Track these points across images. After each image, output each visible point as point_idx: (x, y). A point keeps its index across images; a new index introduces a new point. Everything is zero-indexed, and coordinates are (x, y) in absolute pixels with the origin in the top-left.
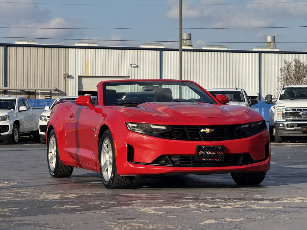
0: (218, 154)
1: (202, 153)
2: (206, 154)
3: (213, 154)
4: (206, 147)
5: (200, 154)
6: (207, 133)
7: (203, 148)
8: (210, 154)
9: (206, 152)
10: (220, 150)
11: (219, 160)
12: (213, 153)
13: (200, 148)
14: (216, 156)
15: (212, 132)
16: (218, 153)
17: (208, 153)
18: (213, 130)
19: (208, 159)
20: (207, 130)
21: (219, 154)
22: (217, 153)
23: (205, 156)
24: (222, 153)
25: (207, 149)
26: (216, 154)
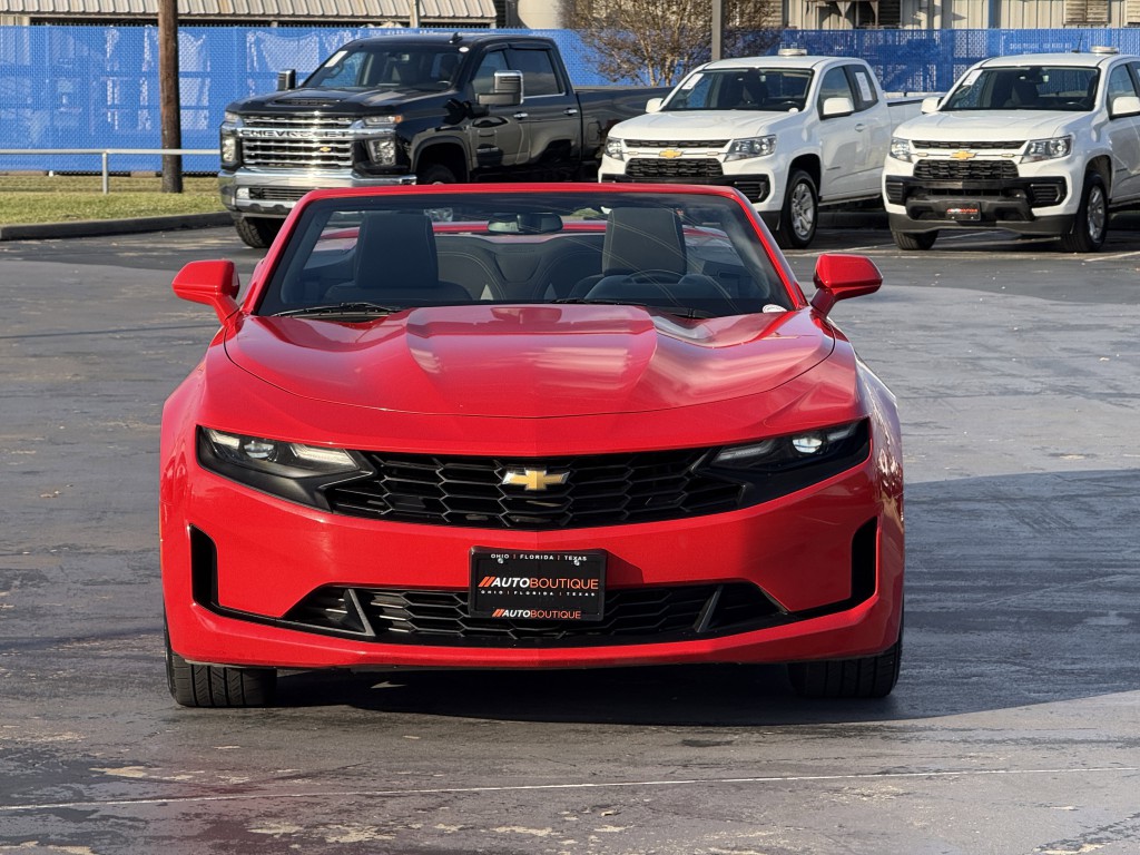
0: (571, 590)
1: (497, 582)
2: (515, 589)
3: (549, 590)
4: (511, 556)
5: (483, 588)
6: (532, 492)
7: (501, 561)
8: (534, 590)
9: (516, 579)
10: (584, 572)
11: (577, 615)
12: (549, 583)
13: (483, 564)
14: (562, 600)
15: (551, 488)
16: (576, 583)
17: (525, 583)
18: (558, 478)
19: (527, 614)
20: (532, 479)
21: (577, 591)
22: (570, 584)
23: (512, 598)
24: (592, 583)
25: (514, 567)
26: (566, 589)
